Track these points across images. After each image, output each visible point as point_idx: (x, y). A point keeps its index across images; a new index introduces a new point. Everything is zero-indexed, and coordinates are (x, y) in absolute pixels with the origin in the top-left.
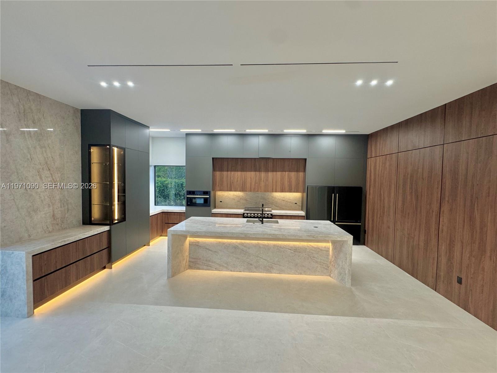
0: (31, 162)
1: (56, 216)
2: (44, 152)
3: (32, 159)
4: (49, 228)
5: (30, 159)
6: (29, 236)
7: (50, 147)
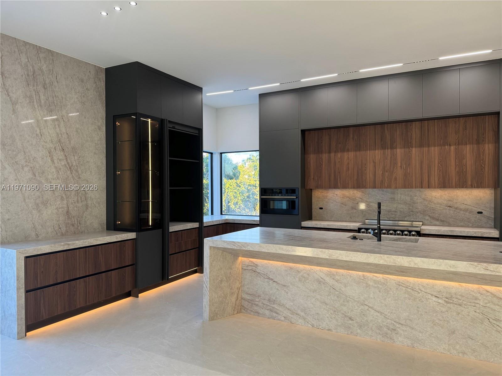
0: (40, 139)
1: (71, 214)
2: (57, 126)
3: (41, 135)
4: (62, 229)
5: (40, 135)
6: (37, 235)
7: (64, 119)
